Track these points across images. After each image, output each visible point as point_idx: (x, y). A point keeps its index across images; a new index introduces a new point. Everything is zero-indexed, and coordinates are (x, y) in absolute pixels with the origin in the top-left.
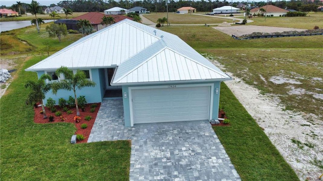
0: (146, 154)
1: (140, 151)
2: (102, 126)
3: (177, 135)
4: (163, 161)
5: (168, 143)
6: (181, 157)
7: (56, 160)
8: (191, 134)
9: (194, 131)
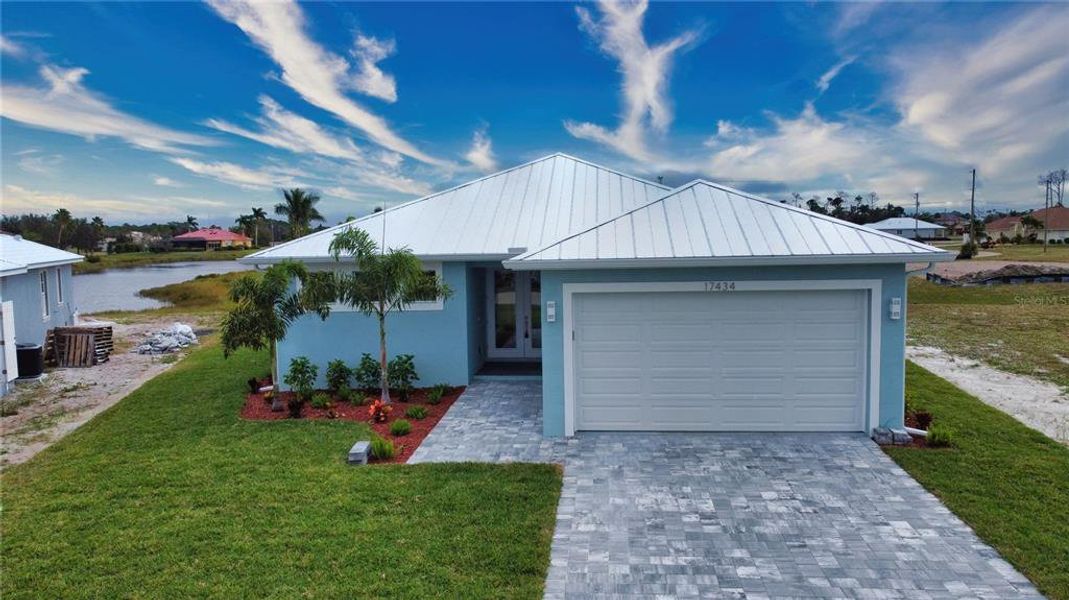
0: (619, 501)
1: (595, 492)
2: (462, 433)
3: (738, 463)
4: (686, 519)
5: (706, 479)
6: (758, 515)
7: (288, 495)
8: (794, 462)
9: (809, 455)
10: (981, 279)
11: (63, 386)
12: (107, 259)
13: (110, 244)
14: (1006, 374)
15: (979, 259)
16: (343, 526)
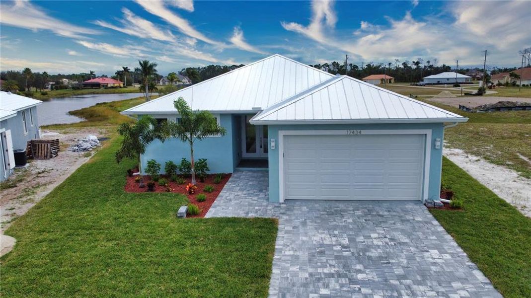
0: (305, 238)
1: (293, 234)
2: (230, 200)
3: (361, 218)
4: (335, 248)
5: (345, 226)
6: (369, 246)
7: (150, 235)
8: (387, 218)
9: (394, 214)
10: (486, 109)
11: (37, 171)
12: (51, 93)
13: (52, 85)
14: (492, 165)
15: (487, 96)
16: (176, 252)
